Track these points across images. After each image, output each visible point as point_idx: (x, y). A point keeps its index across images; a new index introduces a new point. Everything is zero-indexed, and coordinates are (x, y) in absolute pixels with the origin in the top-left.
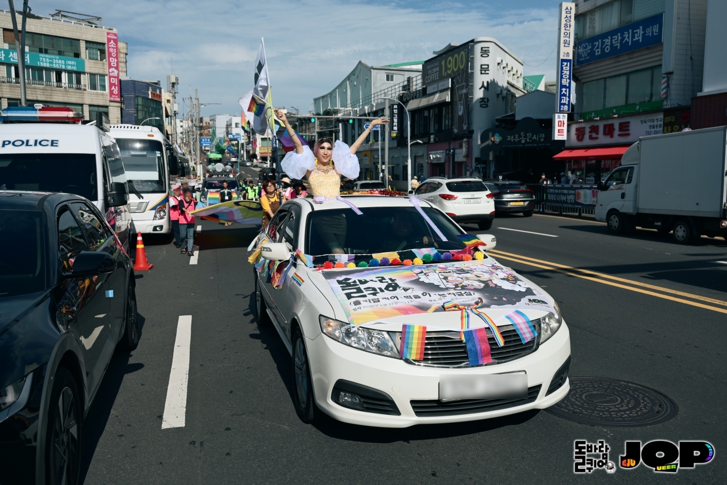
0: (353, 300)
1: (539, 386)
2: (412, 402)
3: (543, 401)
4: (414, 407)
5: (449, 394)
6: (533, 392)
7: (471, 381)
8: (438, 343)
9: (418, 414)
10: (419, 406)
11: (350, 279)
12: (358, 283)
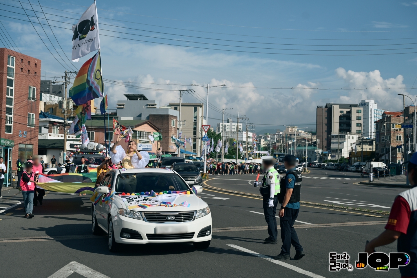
0: (130, 203)
1: (194, 233)
2: (147, 235)
3: (196, 239)
4: (147, 237)
5: (159, 232)
6: (191, 235)
7: (167, 228)
8: (157, 215)
9: (149, 239)
10: (150, 236)
11: (131, 198)
12: (133, 199)
